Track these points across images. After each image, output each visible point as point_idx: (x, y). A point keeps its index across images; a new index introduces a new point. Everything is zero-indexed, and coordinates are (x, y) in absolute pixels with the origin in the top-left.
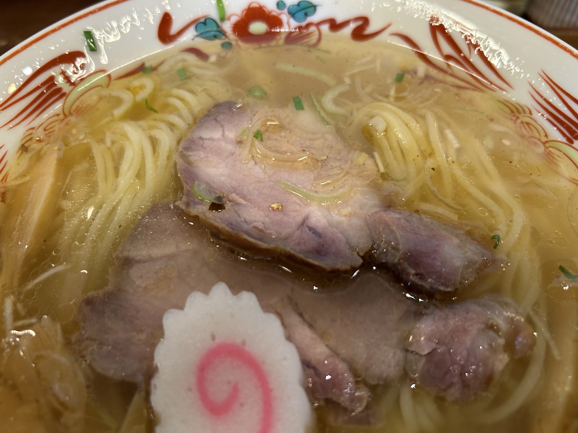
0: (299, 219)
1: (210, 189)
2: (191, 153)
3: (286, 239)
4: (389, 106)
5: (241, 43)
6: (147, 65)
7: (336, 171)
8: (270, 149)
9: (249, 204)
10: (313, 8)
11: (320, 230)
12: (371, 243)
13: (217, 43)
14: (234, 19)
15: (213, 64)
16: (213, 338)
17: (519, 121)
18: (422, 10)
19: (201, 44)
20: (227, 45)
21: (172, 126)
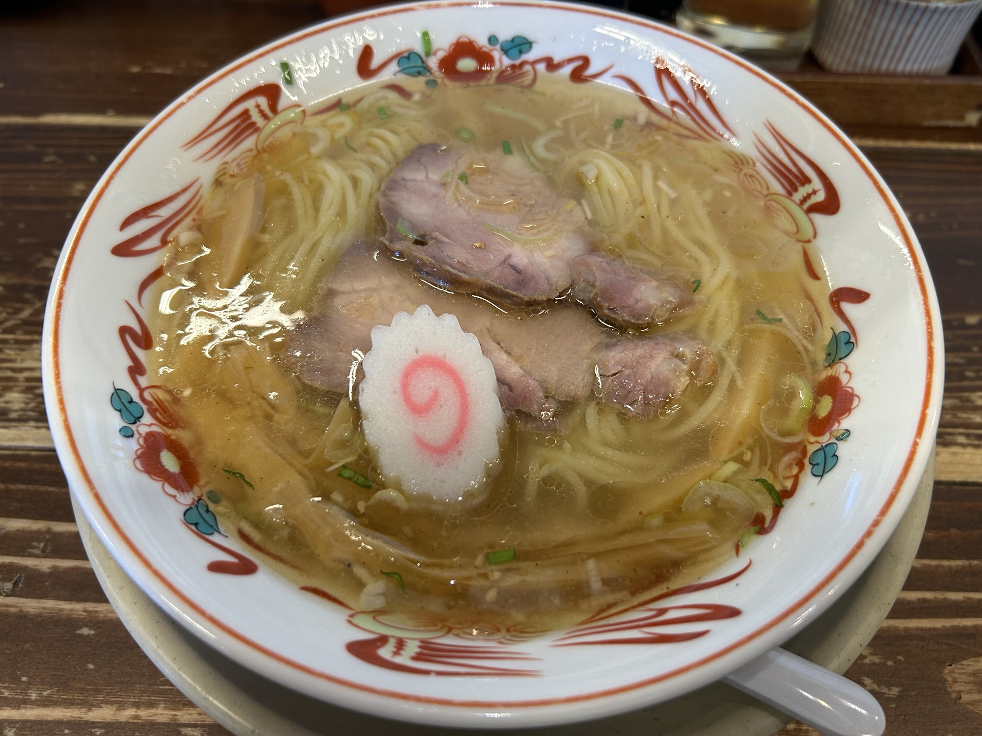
0: (502, 258)
1: (413, 227)
2: (394, 193)
3: (487, 274)
4: (603, 153)
5: (447, 82)
6: (344, 101)
7: (542, 216)
8: (474, 191)
9: (452, 242)
10: (528, 45)
11: (521, 268)
12: (570, 281)
13: (422, 79)
14: (441, 54)
15: (417, 103)
16: (417, 352)
17: (743, 173)
18: (647, 51)
19: (403, 80)
20: (432, 83)
21: (373, 166)
